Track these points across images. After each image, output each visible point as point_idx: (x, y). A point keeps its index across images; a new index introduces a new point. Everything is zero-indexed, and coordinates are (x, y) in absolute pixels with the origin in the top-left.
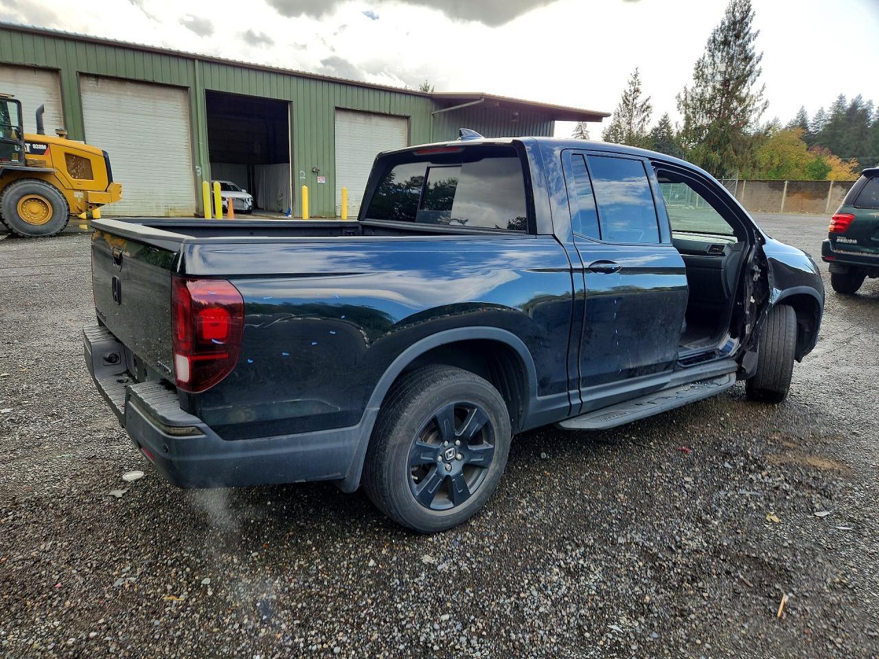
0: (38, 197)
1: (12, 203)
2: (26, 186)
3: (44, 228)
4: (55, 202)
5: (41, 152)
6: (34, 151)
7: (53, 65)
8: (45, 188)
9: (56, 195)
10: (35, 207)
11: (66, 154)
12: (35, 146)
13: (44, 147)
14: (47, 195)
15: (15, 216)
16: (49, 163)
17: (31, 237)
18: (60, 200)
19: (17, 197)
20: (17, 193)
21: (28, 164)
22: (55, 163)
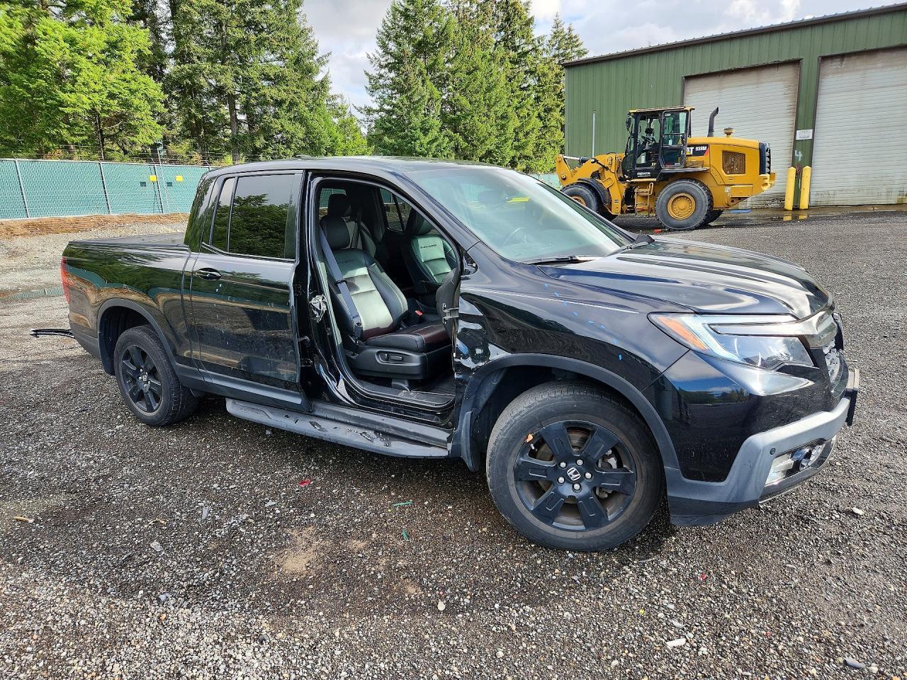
0: (685, 195)
1: (664, 201)
2: (677, 185)
3: (685, 222)
4: (698, 199)
5: (702, 153)
6: (696, 153)
7: (795, 56)
8: (694, 187)
9: (700, 192)
10: (682, 204)
11: (724, 152)
12: (697, 149)
13: (704, 148)
14: (694, 193)
15: (665, 213)
16: (707, 162)
17: (674, 230)
18: (703, 196)
19: (669, 196)
20: (668, 193)
21: (687, 165)
22: (713, 161)
